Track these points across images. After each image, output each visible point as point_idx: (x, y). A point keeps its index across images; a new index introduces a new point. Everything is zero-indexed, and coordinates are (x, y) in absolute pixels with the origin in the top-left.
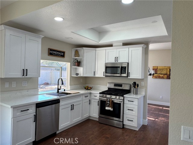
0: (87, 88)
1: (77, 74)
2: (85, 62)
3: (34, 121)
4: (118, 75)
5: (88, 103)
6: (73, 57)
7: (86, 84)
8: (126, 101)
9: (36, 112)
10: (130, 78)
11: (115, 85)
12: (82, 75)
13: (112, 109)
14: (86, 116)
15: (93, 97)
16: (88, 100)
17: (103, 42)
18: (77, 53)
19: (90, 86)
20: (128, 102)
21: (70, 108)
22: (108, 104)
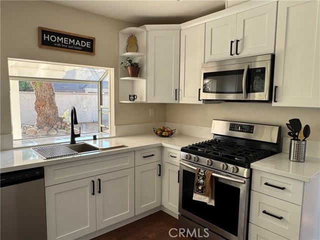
0: (160, 133)
1: (133, 97)
5: (156, 172)
7: (165, 121)
10: (278, 104)
11: (234, 126)
12: (144, 100)
13: (213, 201)
15: (166, 158)
18: (133, 43)
20: (264, 187)
21: (88, 190)
22: (200, 185)
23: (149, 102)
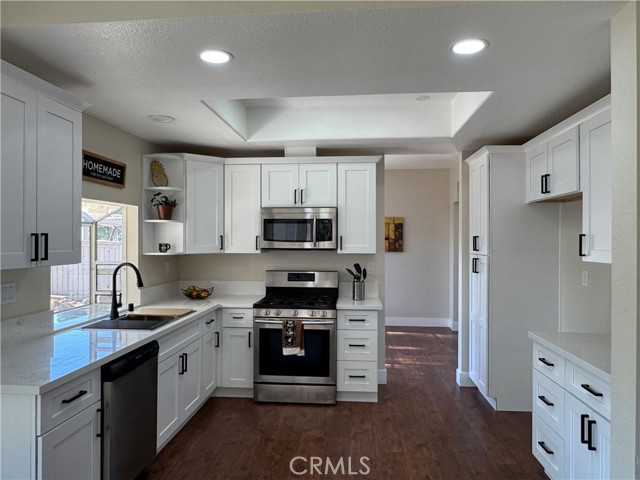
0: (195, 295)
1: (164, 247)
2: (189, 206)
3: (98, 435)
4: (308, 245)
5: (214, 343)
6: (146, 186)
7: (179, 280)
8: (343, 323)
9: (102, 399)
10: (344, 252)
11: (293, 277)
12: (180, 250)
13: (303, 351)
14: (209, 388)
15: (227, 321)
16: (211, 335)
17: (261, 138)
18: (158, 174)
19: (201, 285)
20: (348, 323)
21: (177, 369)
22: (289, 337)
23: (187, 253)
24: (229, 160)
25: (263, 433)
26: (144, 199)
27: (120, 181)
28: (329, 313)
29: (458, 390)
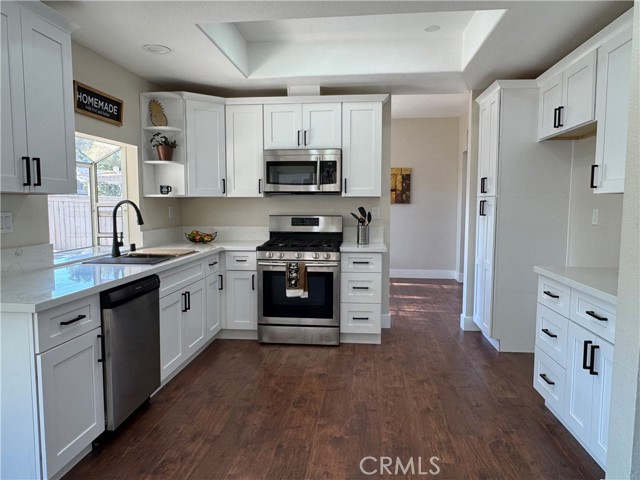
0: (197, 239)
1: (165, 189)
2: (189, 146)
3: (99, 361)
5: (217, 285)
6: (145, 126)
7: (182, 225)
8: (347, 265)
9: (102, 326)
10: (348, 195)
11: (296, 221)
12: (182, 193)
13: (307, 293)
14: (214, 329)
15: (231, 264)
16: (214, 278)
17: (262, 76)
18: (156, 113)
20: (351, 266)
21: (180, 306)
22: (293, 279)
23: (189, 196)
24: (230, 101)
25: (266, 370)
26: (144, 140)
27: (117, 118)
28: (333, 256)
29: (462, 334)
